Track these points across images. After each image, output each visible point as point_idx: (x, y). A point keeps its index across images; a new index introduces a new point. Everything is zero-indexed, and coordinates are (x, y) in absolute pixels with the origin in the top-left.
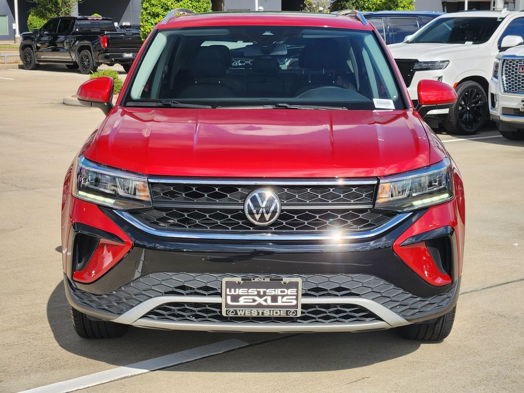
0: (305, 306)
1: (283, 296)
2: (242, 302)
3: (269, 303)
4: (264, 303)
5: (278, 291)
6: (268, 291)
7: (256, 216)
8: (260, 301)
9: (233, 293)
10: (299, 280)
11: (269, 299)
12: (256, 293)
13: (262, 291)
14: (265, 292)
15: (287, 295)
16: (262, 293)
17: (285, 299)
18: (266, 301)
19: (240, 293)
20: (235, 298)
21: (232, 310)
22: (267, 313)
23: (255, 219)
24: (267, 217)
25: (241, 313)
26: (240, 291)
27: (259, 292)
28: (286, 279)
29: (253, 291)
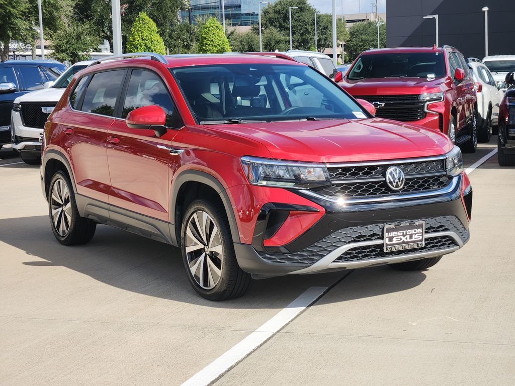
0: (426, 240)
1: (415, 234)
2: (394, 240)
3: (409, 240)
4: (406, 240)
5: (412, 231)
6: (408, 231)
7: (394, 183)
8: (404, 239)
9: (390, 235)
10: (423, 222)
11: (408, 236)
12: (402, 234)
13: (405, 232)
14: (406, 233)
15: (417, 233)
16: (405, 234)
17: (416, 236)
18: (406, 238)
19: (394, 235)
20: (391, 239)
21: (389, 247)
22: (408, 247)
23: (393, 186)
24: (399, 183)
25: (394, 249)
26: (393, 234)
27: (403, 233)
28: (417, 223)
29: (400, 233)
